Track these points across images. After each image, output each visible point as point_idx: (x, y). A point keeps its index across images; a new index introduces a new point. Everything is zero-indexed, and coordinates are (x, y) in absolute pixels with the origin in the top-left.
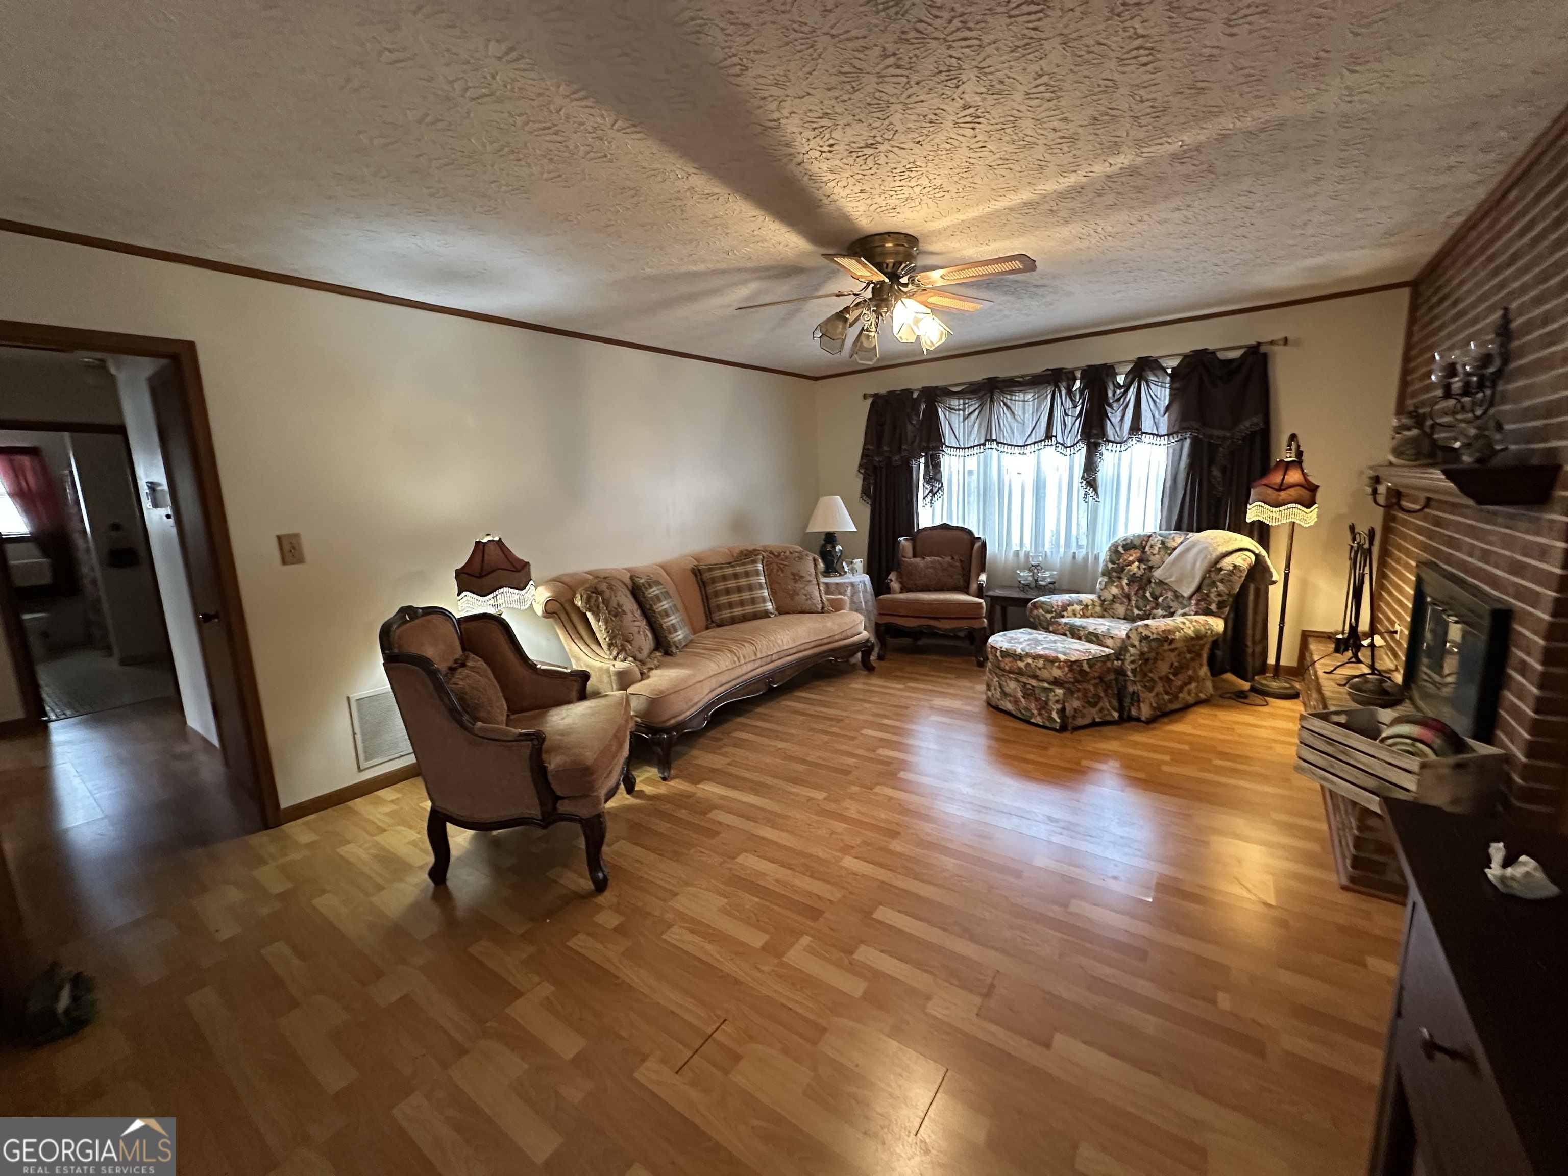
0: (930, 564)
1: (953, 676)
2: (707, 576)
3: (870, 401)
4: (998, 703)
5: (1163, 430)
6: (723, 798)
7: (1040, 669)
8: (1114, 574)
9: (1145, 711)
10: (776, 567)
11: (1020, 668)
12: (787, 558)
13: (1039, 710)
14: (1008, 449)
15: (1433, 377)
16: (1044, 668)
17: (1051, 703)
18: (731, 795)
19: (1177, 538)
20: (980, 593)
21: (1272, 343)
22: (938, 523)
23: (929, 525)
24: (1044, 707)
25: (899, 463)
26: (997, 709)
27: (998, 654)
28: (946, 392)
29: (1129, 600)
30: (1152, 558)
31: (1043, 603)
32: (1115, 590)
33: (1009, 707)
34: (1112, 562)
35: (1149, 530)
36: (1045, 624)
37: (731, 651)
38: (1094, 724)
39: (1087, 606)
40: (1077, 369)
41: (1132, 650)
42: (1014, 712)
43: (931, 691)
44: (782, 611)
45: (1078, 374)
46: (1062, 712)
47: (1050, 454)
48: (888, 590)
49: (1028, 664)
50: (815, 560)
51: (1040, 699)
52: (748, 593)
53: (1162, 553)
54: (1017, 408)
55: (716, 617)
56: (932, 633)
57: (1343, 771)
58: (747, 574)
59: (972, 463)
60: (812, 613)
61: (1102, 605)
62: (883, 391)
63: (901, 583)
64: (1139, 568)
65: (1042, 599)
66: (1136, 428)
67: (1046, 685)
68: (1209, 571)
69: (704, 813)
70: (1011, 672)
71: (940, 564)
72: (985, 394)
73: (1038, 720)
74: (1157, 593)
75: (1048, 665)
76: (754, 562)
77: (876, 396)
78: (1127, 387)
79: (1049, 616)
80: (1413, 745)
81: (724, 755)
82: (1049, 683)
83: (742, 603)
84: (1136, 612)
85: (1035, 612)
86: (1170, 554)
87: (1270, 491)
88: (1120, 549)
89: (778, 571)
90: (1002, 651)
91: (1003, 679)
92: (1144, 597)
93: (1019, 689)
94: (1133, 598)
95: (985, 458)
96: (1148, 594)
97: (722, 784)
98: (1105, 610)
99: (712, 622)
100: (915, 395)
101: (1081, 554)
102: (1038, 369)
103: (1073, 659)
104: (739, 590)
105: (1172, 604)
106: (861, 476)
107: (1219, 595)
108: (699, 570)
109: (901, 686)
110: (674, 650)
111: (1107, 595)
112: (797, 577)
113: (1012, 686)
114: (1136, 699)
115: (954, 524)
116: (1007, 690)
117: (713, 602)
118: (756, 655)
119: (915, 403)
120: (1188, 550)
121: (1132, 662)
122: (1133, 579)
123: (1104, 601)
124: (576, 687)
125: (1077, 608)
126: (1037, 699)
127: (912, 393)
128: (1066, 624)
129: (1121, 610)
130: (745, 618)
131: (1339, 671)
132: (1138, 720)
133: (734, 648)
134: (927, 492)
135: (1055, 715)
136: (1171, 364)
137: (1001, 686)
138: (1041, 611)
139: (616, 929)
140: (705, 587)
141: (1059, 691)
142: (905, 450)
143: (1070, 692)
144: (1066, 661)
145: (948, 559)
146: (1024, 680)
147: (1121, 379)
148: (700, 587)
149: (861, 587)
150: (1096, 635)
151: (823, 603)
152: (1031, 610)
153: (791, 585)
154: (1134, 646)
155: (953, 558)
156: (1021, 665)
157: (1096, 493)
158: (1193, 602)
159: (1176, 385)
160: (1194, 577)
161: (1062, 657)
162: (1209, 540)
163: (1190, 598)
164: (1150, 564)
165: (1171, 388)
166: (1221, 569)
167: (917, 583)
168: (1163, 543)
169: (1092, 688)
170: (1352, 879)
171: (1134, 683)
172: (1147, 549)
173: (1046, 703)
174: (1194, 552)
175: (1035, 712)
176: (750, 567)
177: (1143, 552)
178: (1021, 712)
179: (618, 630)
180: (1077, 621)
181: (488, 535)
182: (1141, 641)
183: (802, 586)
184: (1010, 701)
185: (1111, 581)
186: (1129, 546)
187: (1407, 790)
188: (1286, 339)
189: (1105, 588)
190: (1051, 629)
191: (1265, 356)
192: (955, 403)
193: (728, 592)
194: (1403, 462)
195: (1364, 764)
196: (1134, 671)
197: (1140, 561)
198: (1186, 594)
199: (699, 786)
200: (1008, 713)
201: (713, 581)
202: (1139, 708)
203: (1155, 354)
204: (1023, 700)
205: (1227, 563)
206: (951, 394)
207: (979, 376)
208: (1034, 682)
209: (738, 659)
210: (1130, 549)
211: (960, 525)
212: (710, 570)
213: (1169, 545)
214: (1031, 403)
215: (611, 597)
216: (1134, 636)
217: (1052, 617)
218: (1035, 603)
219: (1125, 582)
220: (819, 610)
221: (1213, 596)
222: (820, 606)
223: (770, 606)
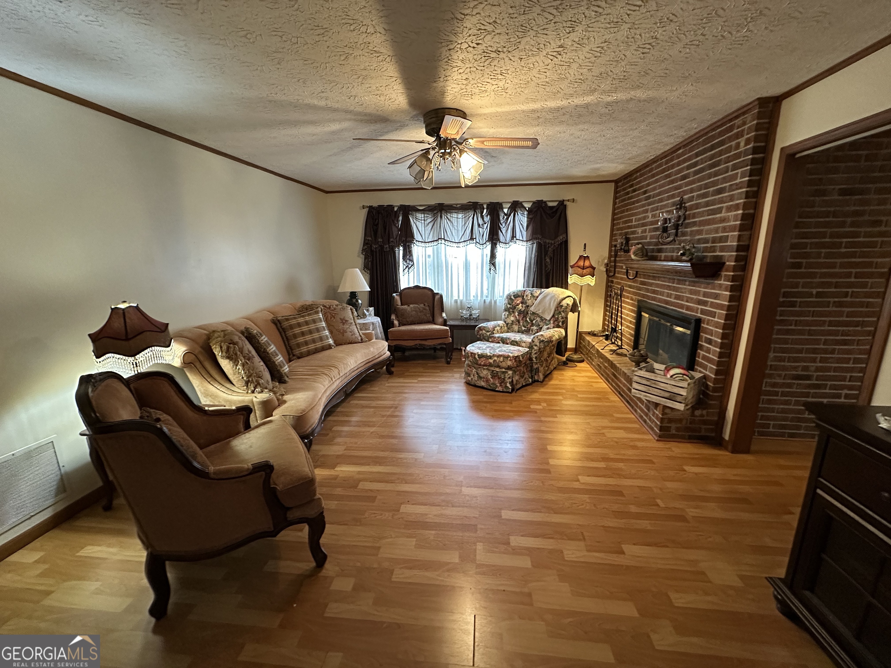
0: (413, 309)
1: (439, 371)
2: (285, 324)
3: (366, 210)
4: (476, 383)
5: (525, 239)
6: (359, 473)
7: (501, 362)
8: (511, 310)
9: (541, 377)
10: (329, 315)
11: (490, 363)
12: (335, 309)
13: (501, 383)
14: (451, 244)
15: (659, 223)
16: (503, 361)
17: (506, 379)
18: (363, 470)
19: (537, 292)
20: (445, 323)
21: (568, 200)
22: (412, 285)
23: (407, 286)
24: (503, 382)
25: (388, 249)
26: (475, 386)
27: (477, 356)
28: (414, 209)
29: (519, 323)
30: (528, 301)
31: (484, 327)
32: (512, 318)
33: (483, 384)
34: (509, 304)
35: (520, 288)
36: (487, 338)
37: (326, 374)
38: (523, 386)
39: (502, 327)
40: (485, 203)
41: (535, 348)
42: (485, 387)
43: (434, 381)
44: (338, 343)
45: (485, 206)
46: (512, 383)
47: (472, 247)
48: (393, 325)
49: (495, 361)
50: (351, 309)
51: (501, 378)
52: (317, 334)
53: (532, 299)
54: (454, 220)
55: (297, 352)
56: (423, 348)
57: (654, 392)
58: (314, 321)
59: (430, 251)
60: (356, 343)
61: (507, 326)
62: (375, 205)
63: (399, 321)
64: (522, 306)
65: (482, 325)
66: (513, 236)
67: (504, 370)
68: (558, 307)
69: (356, 487)
70: (484, 365)
71: (418, 308)
72: (438, 212)
73: (500, 389)
74: (532, 319)
75: (506, 359)
76: (317, 313)
77: (371, 208)
78: (508, 215)
79: (488, 334)
80: (683, 377)
81: (338, 444)
82: (505, 369)
83: (314, 341)
84: (523, 328)
85: (481, 332)
86: (536, 300)
87: (579, 269)
88: (512, 297)
89: (331, 318)
90: (478, 355)
91: (480, 369)
92: (526, 321)
93: (489, 374)
94: (521, 322)
95: (437, 249)
96: (528, 319)
97: (353, 464)
98: (509, 329)
99: (294, 355)
100: (396, 209)
101: (488, 300)
102: (465, 201)
103: (516, 355)
104: (310, 332)
105: (540, 323)
106: (363, 256)
107: (562, 318)
108: (278, 321)
109: (416, 381)
110: (287, 379)
111: (509, 321)
112: (344, 321)
113: (485, 373)
114: (537, 371)
115: (421, 285)
116: (482, 375)
117: (293, 342)
118: (339, 374)
119: (396, 215)
120: (545, 297)
121: (536, 353)
122: (520, 312)
123: (508, 324)
124: (242, 418)
125: (498, 328)
126: (499, 378)
127: (394, 207)
128: (498, 337)
129: (516, 328)
130: (317, 351)
131: (606, 348)
132: (538, 381)
133: (326, 372)
134: (405, 267)
135: (508, 385)
136: (527, 206)
137: (477, 374)
138: (484, 331)
139: (354, 589)
140: (285, 332)
141: (510, 372)
142: (392, 241)
143: (515, 372)
144: (513, 357)
145: (422, 305)
146: (492, 369)
147: (506, 211)
148: (280, 333)
149: (377, 325)
150: (516, 342)
151: (361, 336)
152: (478, 332)
153: (341, 326)
154: (536, 345)
155: (424, 305)
156: (491, 361)
157: (495, 267)
158: (552, 322)
159: (531, 216)
160: (550, 311)
161: (511, 355)
162: (554, 292)
163: (550, 319)
164: (527, 304)
165: (528, 218)
166: (562, 306)
167: (408, 320)
168: (532, 294)
169: (522, 368)
170: (660, 436)
171: (537, 363)
172: (525, 297)
173: (504, 379)
174: (548, 298)
175: (498, 385)
176: (315, 317)
177: (523, 298)
178: (490, 386)
179: (253, 370)
180: (504, 335)
181: (125, 302)
182: (540, 343)
183: (348, 327)
184: (483, 381)
185: (510, 314)
186: (516, 296)
187: (682, 395)
188: (574, 199)
189: (508, 317)
190: (490, 340)
191: (565, 206)
192: (420, 216)
193: (303, 334)
194: (637, 258)
195: (663, 387)
196: (536, 358)
197: (522, 303)
198: (548, 319)
199: (336, 469)
200: (482, 388)
201: (291, 327)
202: (539, 375)
203: (521, 200)
204: (491, 379)
205: (564, 303)
206: (418, 211)
207: (433, 202)
208: (498, 370)
209: (331, 379)
210: (517, 297)
211: (424, 286)
212: (287, 320)
213: (535, 295)
214: (461, 219)
215: (243, 347)
216: (536, 340)
217: (490, 334)
218: (480, 327)
219: (517, 314)
220: (360, 341)
221: (560, 318)
222: (360, 338)
223: (331, 341)
